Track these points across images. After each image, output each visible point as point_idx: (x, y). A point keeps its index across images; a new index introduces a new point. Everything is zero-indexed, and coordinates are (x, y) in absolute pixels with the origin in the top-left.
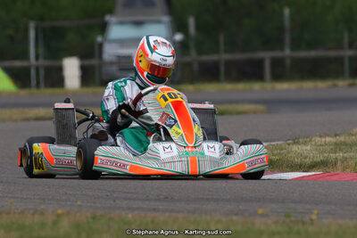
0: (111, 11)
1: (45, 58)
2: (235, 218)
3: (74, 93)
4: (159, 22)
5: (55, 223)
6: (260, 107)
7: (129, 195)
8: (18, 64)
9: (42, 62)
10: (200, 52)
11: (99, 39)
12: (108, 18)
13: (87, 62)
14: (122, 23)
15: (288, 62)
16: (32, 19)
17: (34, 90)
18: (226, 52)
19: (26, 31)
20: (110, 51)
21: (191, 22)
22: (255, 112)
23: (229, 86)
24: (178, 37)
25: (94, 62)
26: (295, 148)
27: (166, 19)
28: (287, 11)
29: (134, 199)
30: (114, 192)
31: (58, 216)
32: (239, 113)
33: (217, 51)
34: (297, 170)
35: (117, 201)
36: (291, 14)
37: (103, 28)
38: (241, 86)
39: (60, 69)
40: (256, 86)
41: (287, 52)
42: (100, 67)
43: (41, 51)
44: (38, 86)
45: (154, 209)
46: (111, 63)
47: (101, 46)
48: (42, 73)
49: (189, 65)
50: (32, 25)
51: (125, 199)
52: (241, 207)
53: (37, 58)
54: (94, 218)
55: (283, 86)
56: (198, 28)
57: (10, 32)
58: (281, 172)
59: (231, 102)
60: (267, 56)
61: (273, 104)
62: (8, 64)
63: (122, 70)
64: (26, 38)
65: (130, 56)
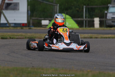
0: (110, 3)
3: (97, 29)
5: (87, 74)
8: (79, 19)
9: (87, 19)
11: (106, 12)
12: (109, 5)
13: (101, 19)
14: (113, 7)
16: (85, 5)
17: (84, 28)
19: (83, 8)
20: (109, 16)
25: (104, 19)
29: (113, 67)
30: (107, 64)
31: (88, 72)
37: (107, 8)
39: (93, 21)
42: (106, 21)
43: (87, 15)
44: (86, 27)
46: (110, 20)
47: (106, 14)
48: (87, 22)
50: (85, 7)
53: (86, 17)
54: (100, 73)
57: (77, 9)
62: (76, 19)
63: (113, 22)
64: (83, 11)
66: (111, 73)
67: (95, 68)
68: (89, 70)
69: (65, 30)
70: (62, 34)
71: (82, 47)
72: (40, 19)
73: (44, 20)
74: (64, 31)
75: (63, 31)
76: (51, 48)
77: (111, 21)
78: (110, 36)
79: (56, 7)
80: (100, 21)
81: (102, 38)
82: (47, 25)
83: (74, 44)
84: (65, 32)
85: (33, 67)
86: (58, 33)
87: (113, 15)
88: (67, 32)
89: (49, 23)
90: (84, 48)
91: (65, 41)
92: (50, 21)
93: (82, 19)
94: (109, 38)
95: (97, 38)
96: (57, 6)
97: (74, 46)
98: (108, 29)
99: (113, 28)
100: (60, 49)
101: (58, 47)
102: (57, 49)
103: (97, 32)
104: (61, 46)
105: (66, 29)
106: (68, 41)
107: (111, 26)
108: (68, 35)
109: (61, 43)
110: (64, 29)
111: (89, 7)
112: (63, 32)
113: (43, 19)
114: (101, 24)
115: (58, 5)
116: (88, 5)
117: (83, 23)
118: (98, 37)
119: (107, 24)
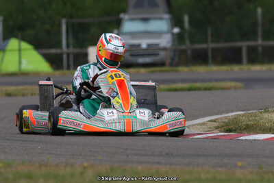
0: (125, 11)
1: (74, 47)
2: (220, 169)
4: (161, 19)
5: (82, 173)
6: (239, 84)
7: (139, 152)
8: (53, 51)
9: (71, 50)
10: (192, 42)
11: (115, 32)
12: (122, 16)
14: (132, 20)
15: (260, 49)
16: (64, 17)
17: (65, 71)
18: (212, 42)
19: (60, 25)
21: (186, 18)
22: (235, 88)
23: (215, 68)
24: (176, 30)
26: (266, 115)
27: (167, 16)
28: (259, 10)
29: (143, 155)
30: (127, 149)
31: (84, 168)
32: (223, 89)
33: (206, 41)
34: (268, 133)
35: (130, 157)
36: (263, 13)
37: (119, 23)
38: (224, 68)
39: (86, 55)
40: (236, 68)
41: (260, 42)
43: (71, 41)
44: (68, 68)
45: (158, 163)
48: (71, 57)
49: (184, 51)
50: (64, 21)
51: (136, 155)
52: (225, 161)
53: (68, 46)
54: (112, 169)
55: (257, 68)
56: (191, 23)
57: (47, 27)
58: (255, 134)
59: (217, 80)
60: (244, 45)
61: (249, 82)
62: (46, 51)
63: (132, 55)
64: (59, 32)
65: (139, 45)
66: (140, 168)
67: (99, 158)
68: (86, 164)
77: (128, 54)
87: (133, 38)
93: (58, 51)
111: (75, 21)
115: (2, 18)
116: (72, 17)
117: (61, 60)
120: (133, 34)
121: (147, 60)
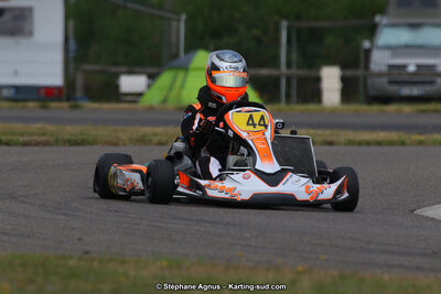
0: (382, 11)
1: (298, 67)
3: (333, 111)
7: (389, 247)
8: (264, 72)
11: (366, 44)
12: (378, 19)
13: (350, 73)
14: (393, 25)
16: (286, 17)
17: (283, 106)
19: (277, 30)
20: (380, 60)
25: (359, 72)
29: (394, 253)
30: (370, 242)
35: (373, 255)
37: (372, 30)
39: (318, 80)
42: (365, 79)
43: (294, 57)
44: (288, 100)
46: (380, 75)
47: (368, 52)
48: (294, 82)
50: (284, 24)
51: (383, 252)
53: (289, 65)
54: (342, 277)
57: (256, 32)
62: (252, 72)
63: (391, 82)
64: (277, 40)
65: (404, 67)
66: (387, 277)
67: (323, 257)
68: (300, 268)
69: (256, 122)
70: (244, 135)
71: (328, 191)
72: (113, 69)
73: (131, 73)
74: (254, 125)
75: (248, 124)
76: (205, 193)
77: (385, 80)
78: (382, 135)
79: (174, 24)
80: (344, 79)
81: (350, 143)
82: (140, 95)
83: (295, 177)
84: (259, 128)
85: (87, 253)
86: (230, 133)
87: (394, 55)
88: (266, 127)
89: (149, 86)
90: (339, 192)
91: (260, 166)
92: (152, 77)
93: (274, 72)
94: (379, 144)
95: (331, 143)
96: (178, 21)
97: (296, 186)
98: (376, 108)
99: (392, 108)
100: (240, 198)
101: (231, 190)
102: (227, 196)
103: (332, 122)
104: (245, 185)
105: (262, 118)
106: (271, 166)
107: (386, 99)
108: (269, 142)
109: (242, 173)
110: (251, 117)
111: (304, 24)
112: (251, 128)
113: (123, 69)
114: (349, 90)
115: (183, 17)
116: (298, 17)
117: (277, 86)
118: (335, 138)
119: (372, 92)
120: (394, 49)
121: (416, 91)
